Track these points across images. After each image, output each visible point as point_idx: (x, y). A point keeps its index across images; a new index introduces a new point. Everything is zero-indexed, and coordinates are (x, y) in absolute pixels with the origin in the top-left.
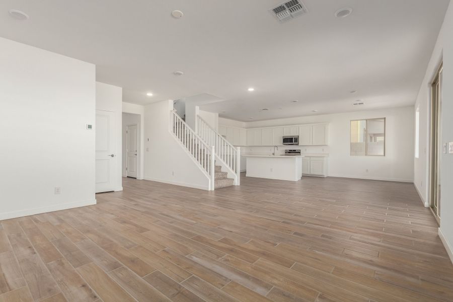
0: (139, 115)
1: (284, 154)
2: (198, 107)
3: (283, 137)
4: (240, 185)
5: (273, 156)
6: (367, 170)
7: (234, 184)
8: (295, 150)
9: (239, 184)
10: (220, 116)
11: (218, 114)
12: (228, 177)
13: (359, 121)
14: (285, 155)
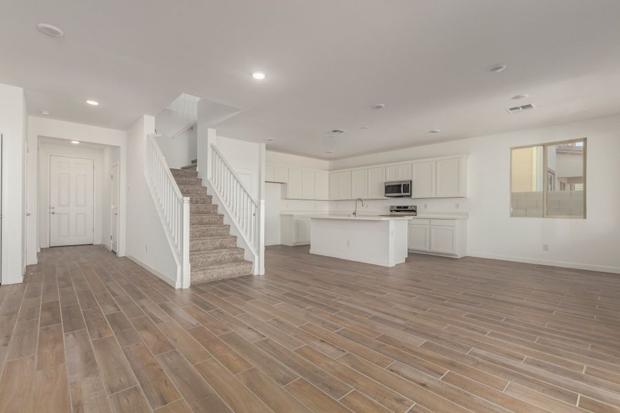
0: (117, 147)
1: (389, 213)
2: (214, 131)
3: (385, 183)
4: (265, 273)
5: (353, 217)
6: (546, 248)
7: (252, 273)
8: (407, 207)
9: (262, 273)
10: (268, 148)
11: (264, 146)
12: (245, 258)
13: (535, 148)
14: (391, 216)
